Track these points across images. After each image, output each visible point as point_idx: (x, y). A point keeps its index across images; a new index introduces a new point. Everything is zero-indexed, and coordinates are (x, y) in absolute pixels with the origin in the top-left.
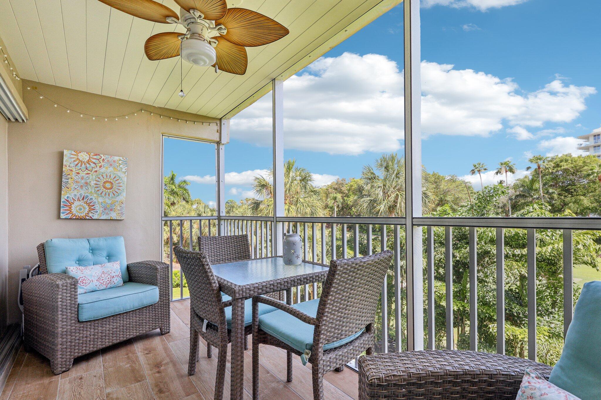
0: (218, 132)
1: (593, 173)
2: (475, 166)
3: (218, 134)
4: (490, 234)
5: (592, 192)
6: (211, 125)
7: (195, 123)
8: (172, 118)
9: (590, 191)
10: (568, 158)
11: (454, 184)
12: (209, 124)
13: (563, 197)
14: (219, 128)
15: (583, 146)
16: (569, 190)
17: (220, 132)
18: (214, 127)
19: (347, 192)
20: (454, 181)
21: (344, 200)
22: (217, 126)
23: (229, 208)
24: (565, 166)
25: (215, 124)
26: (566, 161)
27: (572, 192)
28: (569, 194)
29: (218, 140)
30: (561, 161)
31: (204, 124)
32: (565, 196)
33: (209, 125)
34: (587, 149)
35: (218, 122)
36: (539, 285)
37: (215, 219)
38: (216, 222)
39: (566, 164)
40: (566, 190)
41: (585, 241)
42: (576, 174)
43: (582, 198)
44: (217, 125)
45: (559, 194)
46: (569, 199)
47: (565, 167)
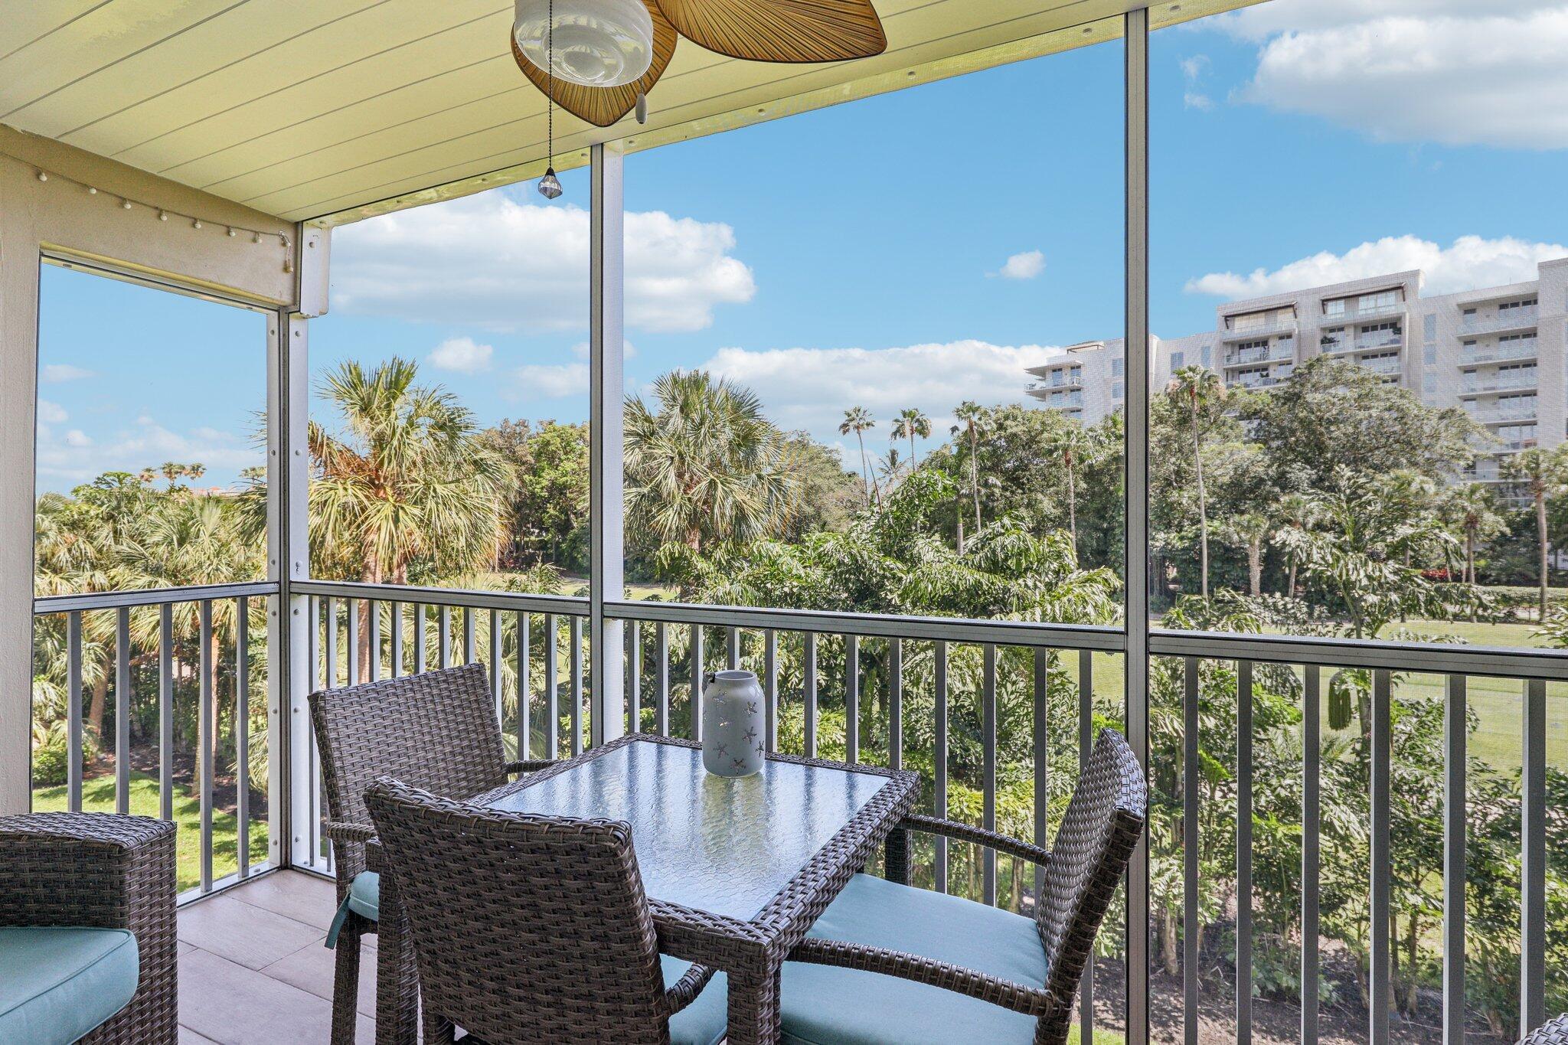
0: (286, 269)
1: (1056, 448)
2: (849, 415)
3: (286, 280)
4: (930, 587)
5: (1054, 485)
6: (260, 241)
7: (199, 226)
8: (94, 191)
9: (1051, 483)
10: (1016, 412)
11: (804, 452)
12: (251, 235)
13: (1008, 494)
14: (290, 257)
15: (1037, 388)
16: (1018, 478)
17: (294, 270)
18: (272, 250)
19: (530, 459)
20: (805, 446)
21: (523, 482)
22: (283, 248)
23: (114, 503)
24: (1013, 427)
25: (277, 240)
26: (1015, 419)
27: (1023, 484)
28: (1019, 487)
29: (286, 299)
30: (1007, 418)
31: (233, 234)
32: (1013, 492)
33: (255, 241)
34: (1042, 395)
35: (289, 234)
36: (1012, 693)
37: (268, 594)
38: (272, 603)
39: (1014, 423)
40: (1014, 479)
41: (1096, 597)
42: (1030, 447)
43: (1040, 496)
44: (284, 244)
45: (1004, 489)
46: (1018, 497)
47: (1014, 430)
